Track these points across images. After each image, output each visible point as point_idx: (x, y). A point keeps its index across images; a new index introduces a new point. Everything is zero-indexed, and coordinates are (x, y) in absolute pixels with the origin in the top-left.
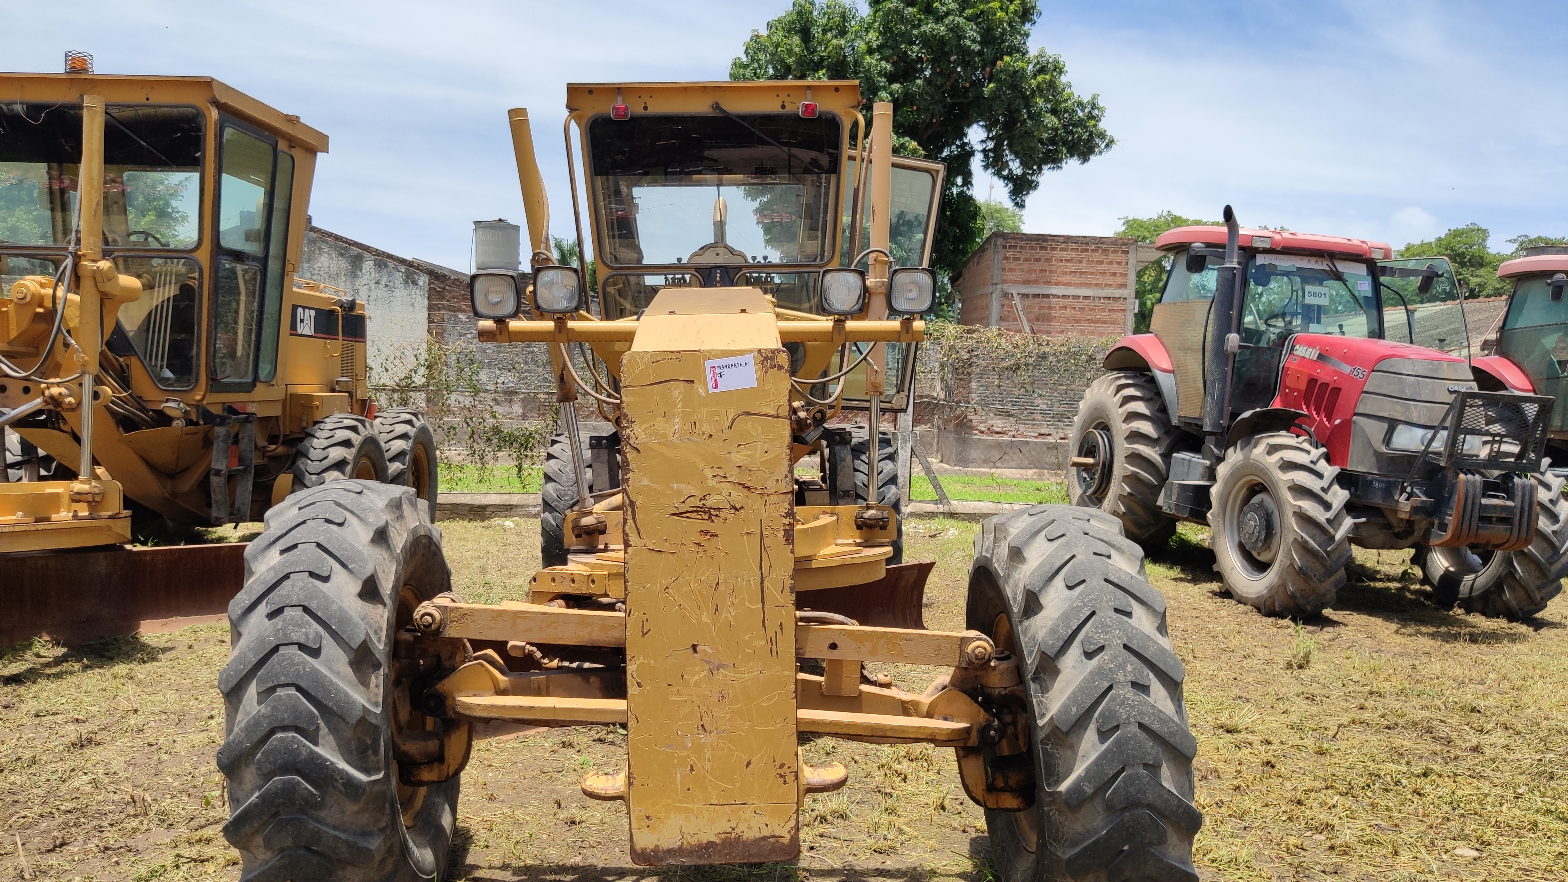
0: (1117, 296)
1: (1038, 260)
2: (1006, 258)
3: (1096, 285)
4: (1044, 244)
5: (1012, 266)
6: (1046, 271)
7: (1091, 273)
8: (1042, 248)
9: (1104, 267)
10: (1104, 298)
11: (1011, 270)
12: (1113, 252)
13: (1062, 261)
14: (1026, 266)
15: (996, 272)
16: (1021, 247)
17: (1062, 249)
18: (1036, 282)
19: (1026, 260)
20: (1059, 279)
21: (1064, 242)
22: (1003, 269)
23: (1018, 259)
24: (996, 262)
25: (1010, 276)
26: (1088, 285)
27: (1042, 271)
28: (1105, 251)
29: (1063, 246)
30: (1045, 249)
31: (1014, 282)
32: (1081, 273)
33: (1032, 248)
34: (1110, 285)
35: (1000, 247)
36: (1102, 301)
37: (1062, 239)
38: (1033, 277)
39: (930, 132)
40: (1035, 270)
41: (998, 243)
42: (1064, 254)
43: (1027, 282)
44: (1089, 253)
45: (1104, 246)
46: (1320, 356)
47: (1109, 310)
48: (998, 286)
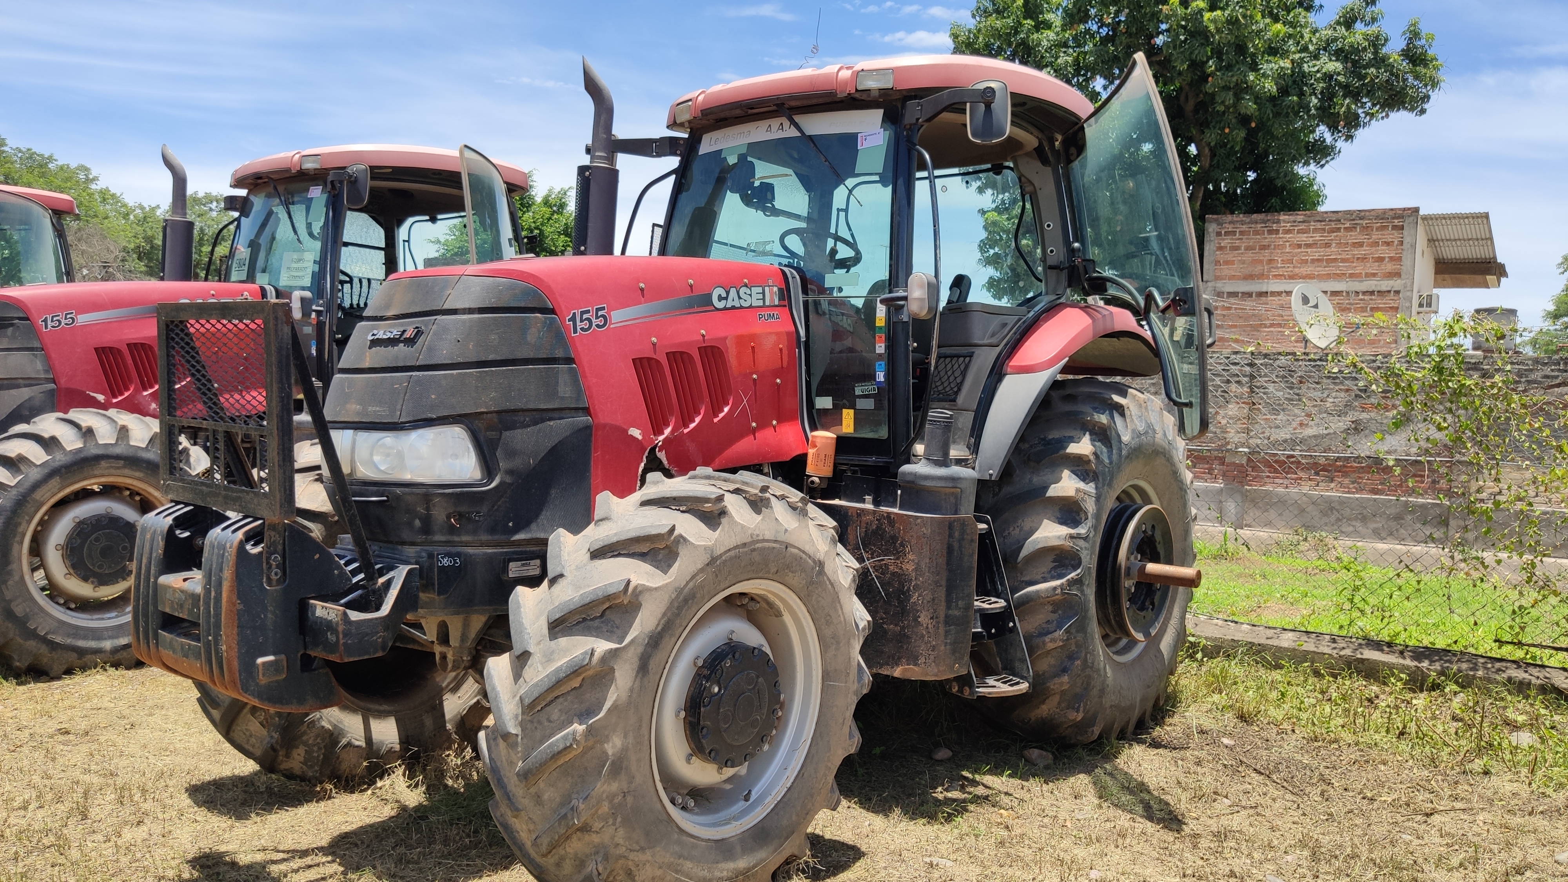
0: (1384, 288)
1: (1266, 247)
2: (1221, 248)
3: (1351, 276)
4: (1275, 226)
5: (1230, 258)
6: (1277, 261)
7: (1344, 260)
8: (1270, 232)
9: (1362, 251)
10: (1364, 293)
11: (1227, 263)
12: (1377, 229)
13: (1299, 246)
14: (1249, 256)
15: (1207, 267)
17: (1300, 232)
18: (1261, 276)
19: (1248, 248)
20: (1297, 270)
21: (1304, 222)
22: (1217, 263)
23: (1237, 248)
24: (1207, 253)
25: (1226, 270)
26: (1339, 277)
27: (1271, 261)
28: (1366, 229)
30: (1277, 232)
31: (1232, 278)
32: (1330, 261)
33: (1256, 233)
34: (1374, 275)
35: (1213, 235)
36: (1361, 297)
38: (1258, 269)
41: (1211, 230)
43: (1249, 277)
44: (1342, 233)
45: (1364, 222)
47: (1372, 309)
48: (1210, 284)
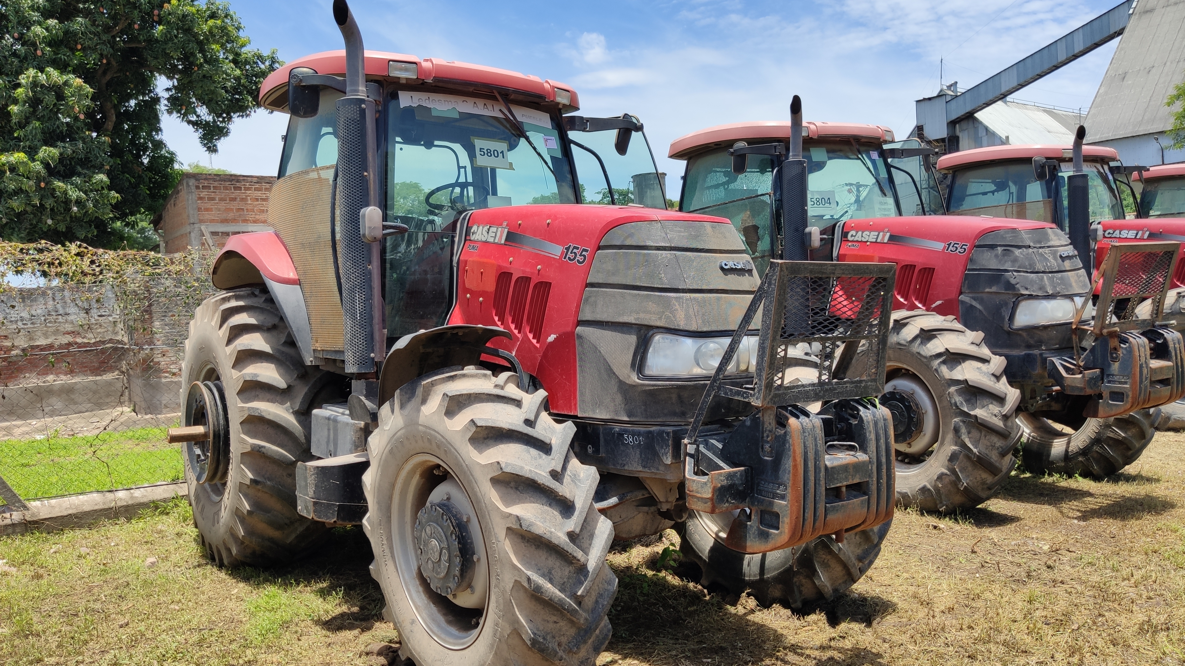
1: (234, 199)
2: (201, 198)
4: (238, 185)
5: (208, 206)
6: (243, 209)
8: (236, 188)
11: (207, 210)
13: (257, 200)
14: (222, 205)
15: (191, 212)
16: (214, 187)
17: (256, 189)
18: (234, 221)
19: (221, 200)
20: (257, 217)
21: (257, 183)
22: (199, 209)
23: (213, 199)
24: (190, 202)
25: (207, 216)
27: (239, 210)
29: (257, 186)
30: (239, 188)
31: (212, 221)
33: (226, 188)
35: (193, 188)
37: (255, 180)
38: (231, 215)
39: (108, 77)
40: (232, 210)
41: (191, 184)
42: (259, 193)
43: (225, 221)
46: (510, 237)
48: (196, 226)
